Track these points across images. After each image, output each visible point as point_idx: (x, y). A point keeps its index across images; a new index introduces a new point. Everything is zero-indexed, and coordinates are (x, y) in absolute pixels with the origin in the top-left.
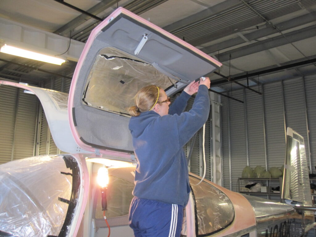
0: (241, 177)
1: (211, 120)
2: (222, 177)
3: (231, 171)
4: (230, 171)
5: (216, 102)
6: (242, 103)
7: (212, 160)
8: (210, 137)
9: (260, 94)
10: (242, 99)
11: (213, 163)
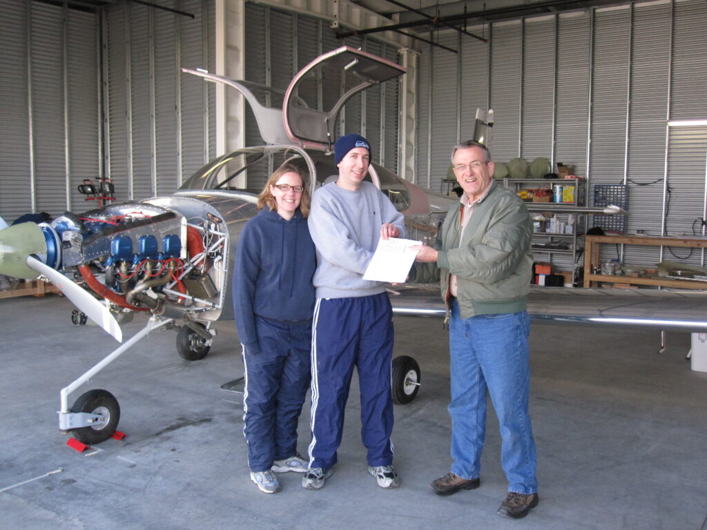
0: (445, 178)
1: (401, 80)
2: (415, 179)
3: (431, 168)
4: (429, 168)
5: (410, 50)
6: (455, 54)
7: (401, 150)
8: (397, 111)
9: (485, 41)
10: (454, 47)
11: (401, 155)
